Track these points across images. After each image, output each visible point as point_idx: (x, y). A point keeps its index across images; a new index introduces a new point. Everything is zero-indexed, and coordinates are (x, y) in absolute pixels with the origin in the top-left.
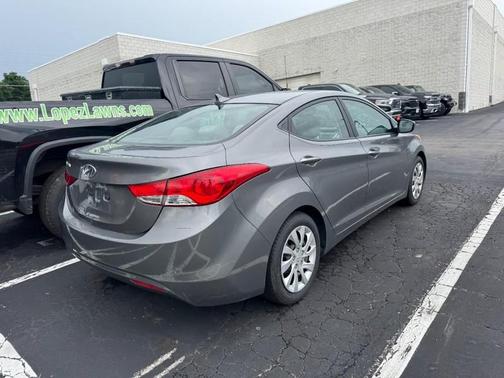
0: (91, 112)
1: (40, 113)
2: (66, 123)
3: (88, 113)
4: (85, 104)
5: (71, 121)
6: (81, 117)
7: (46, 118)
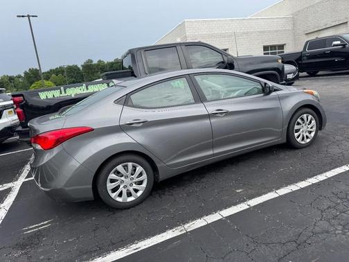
0: (87, 89)
1: (61, 92)
2: (73, 96)
3: (85, 90)
4: (84, 85)
5: (76, 95)
6: (82, 92)
7: (63, 94)
